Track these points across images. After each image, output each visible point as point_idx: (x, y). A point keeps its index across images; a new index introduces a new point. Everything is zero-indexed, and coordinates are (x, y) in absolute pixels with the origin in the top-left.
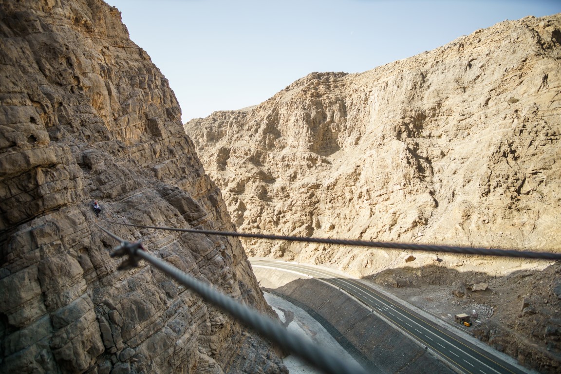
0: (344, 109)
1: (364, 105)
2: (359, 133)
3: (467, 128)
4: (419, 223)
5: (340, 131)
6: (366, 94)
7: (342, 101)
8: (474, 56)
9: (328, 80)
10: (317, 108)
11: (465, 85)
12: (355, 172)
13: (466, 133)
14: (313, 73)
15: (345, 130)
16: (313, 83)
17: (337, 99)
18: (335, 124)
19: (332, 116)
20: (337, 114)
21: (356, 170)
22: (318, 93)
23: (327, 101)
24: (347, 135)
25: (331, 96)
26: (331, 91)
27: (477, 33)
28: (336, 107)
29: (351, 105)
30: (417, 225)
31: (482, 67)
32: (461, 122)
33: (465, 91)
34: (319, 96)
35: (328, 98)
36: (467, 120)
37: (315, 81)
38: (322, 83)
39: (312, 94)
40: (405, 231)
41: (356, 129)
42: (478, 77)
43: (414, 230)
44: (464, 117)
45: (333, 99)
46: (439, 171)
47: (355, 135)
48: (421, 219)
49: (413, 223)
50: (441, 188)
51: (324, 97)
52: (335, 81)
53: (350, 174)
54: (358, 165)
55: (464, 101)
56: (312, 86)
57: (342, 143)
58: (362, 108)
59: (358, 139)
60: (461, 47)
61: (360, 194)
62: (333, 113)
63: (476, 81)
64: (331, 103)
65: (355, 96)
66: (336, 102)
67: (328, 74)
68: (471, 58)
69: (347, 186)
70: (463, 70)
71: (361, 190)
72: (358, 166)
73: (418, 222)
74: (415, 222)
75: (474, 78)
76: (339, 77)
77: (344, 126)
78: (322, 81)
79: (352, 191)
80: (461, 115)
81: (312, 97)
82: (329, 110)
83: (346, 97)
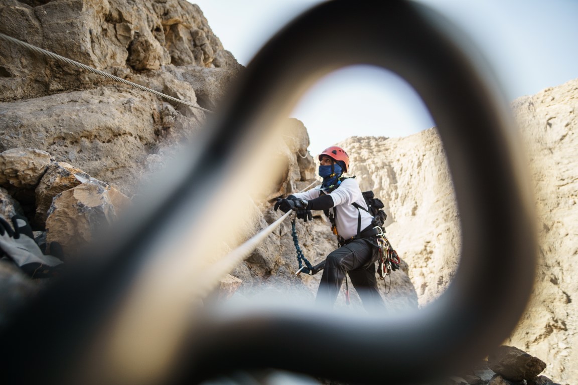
0: (392, 175)
1: (417, 170)
2: (414, 202)
3: (572, 195)
4: (556, 327)
5: (391, 200)
6: (419, 158)
7: (390, 166)
8: (551, 115)
9: (369, 144)
10: (362, 174)
11: (550, 145)
12: (425, 250)
13: (571, 201)
14: (352, 137)
15: (397, 198)
16: (354, 147)
17: (384, 165)
18: (385, 192)
19: (381, 183)
20: (386, 180)
21: (426, 246)
22: (361, 158)
23: (373, 167)
24: (400, 204)
25: (376, 160)
26: (374, 155)
27: (546, 91)
28: (384, 172)
29: (401, 170)
30: (552, 331)
31: (567, 125)
32: (561, 188)
33: (552, 153)
34: (363, 161)
35: (374, 162)
36: (570, 186)
37: (357, 145)
38: (364, 146)
39: (356, 158)
40: (536, 340)
41: (410, 197)
42: (564, 137)
43: (549, 338)
44: (565, 182)
45: (380, 165)
46: (550, 251)
47: (409, 205)
48: (556, 321)
49: (546, 327)
50: (563, 273)
51: (369, 161)
52: (377, 145)
53: (419, 252)
54: (428, 240)
55: (558, 163)
56: (353, 150)
57: (395, 214)
58: (415, 174)
59: (415, 208)
60: (531, 105)
61: (440, 280)
62: (381, 179)
63: (563, 141)
64: (377, 169)
65: (404, 161)
66: (383, 168)
67: (368, 138)
68: (548, 117)
69: (415, 267)
70: (543, 130)
71: (441, 274)
72: (429, 242)
73: (553, 325)
74: (549, 326)
75: (560, 137)
76: (381, 141)
77: (395, 194)
78: (363, 144)
79: (423, 275)
80: (558, 179)
81: (355, 161)
82: (376, 176)
83: (392, 162)
